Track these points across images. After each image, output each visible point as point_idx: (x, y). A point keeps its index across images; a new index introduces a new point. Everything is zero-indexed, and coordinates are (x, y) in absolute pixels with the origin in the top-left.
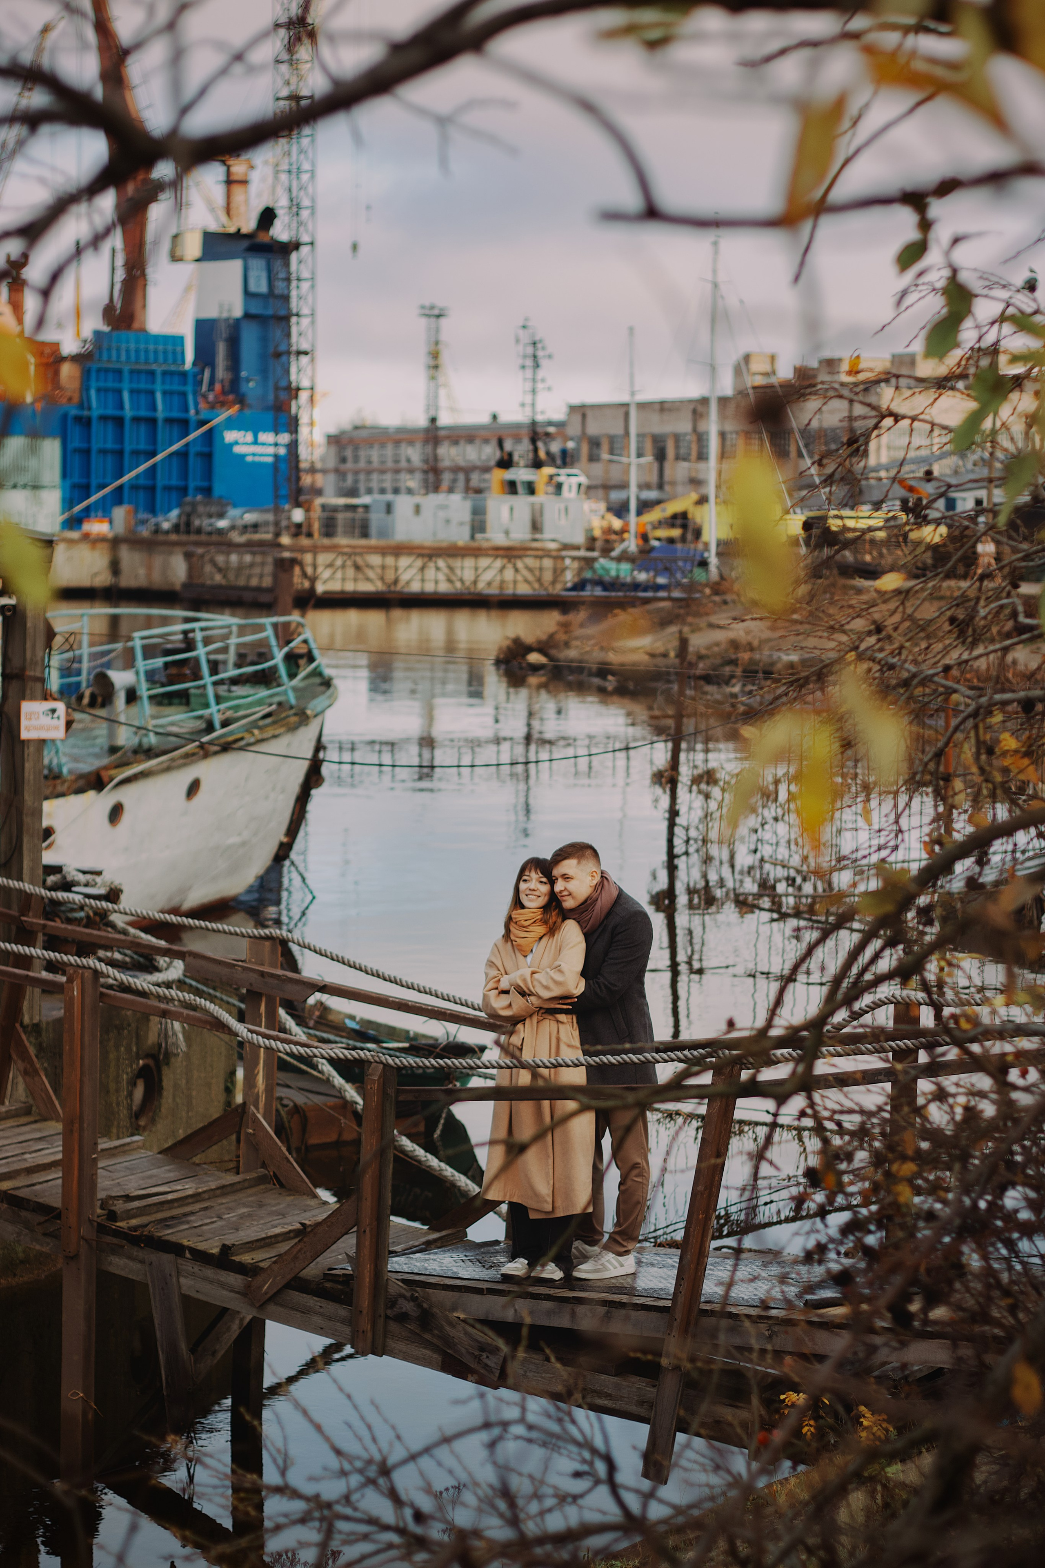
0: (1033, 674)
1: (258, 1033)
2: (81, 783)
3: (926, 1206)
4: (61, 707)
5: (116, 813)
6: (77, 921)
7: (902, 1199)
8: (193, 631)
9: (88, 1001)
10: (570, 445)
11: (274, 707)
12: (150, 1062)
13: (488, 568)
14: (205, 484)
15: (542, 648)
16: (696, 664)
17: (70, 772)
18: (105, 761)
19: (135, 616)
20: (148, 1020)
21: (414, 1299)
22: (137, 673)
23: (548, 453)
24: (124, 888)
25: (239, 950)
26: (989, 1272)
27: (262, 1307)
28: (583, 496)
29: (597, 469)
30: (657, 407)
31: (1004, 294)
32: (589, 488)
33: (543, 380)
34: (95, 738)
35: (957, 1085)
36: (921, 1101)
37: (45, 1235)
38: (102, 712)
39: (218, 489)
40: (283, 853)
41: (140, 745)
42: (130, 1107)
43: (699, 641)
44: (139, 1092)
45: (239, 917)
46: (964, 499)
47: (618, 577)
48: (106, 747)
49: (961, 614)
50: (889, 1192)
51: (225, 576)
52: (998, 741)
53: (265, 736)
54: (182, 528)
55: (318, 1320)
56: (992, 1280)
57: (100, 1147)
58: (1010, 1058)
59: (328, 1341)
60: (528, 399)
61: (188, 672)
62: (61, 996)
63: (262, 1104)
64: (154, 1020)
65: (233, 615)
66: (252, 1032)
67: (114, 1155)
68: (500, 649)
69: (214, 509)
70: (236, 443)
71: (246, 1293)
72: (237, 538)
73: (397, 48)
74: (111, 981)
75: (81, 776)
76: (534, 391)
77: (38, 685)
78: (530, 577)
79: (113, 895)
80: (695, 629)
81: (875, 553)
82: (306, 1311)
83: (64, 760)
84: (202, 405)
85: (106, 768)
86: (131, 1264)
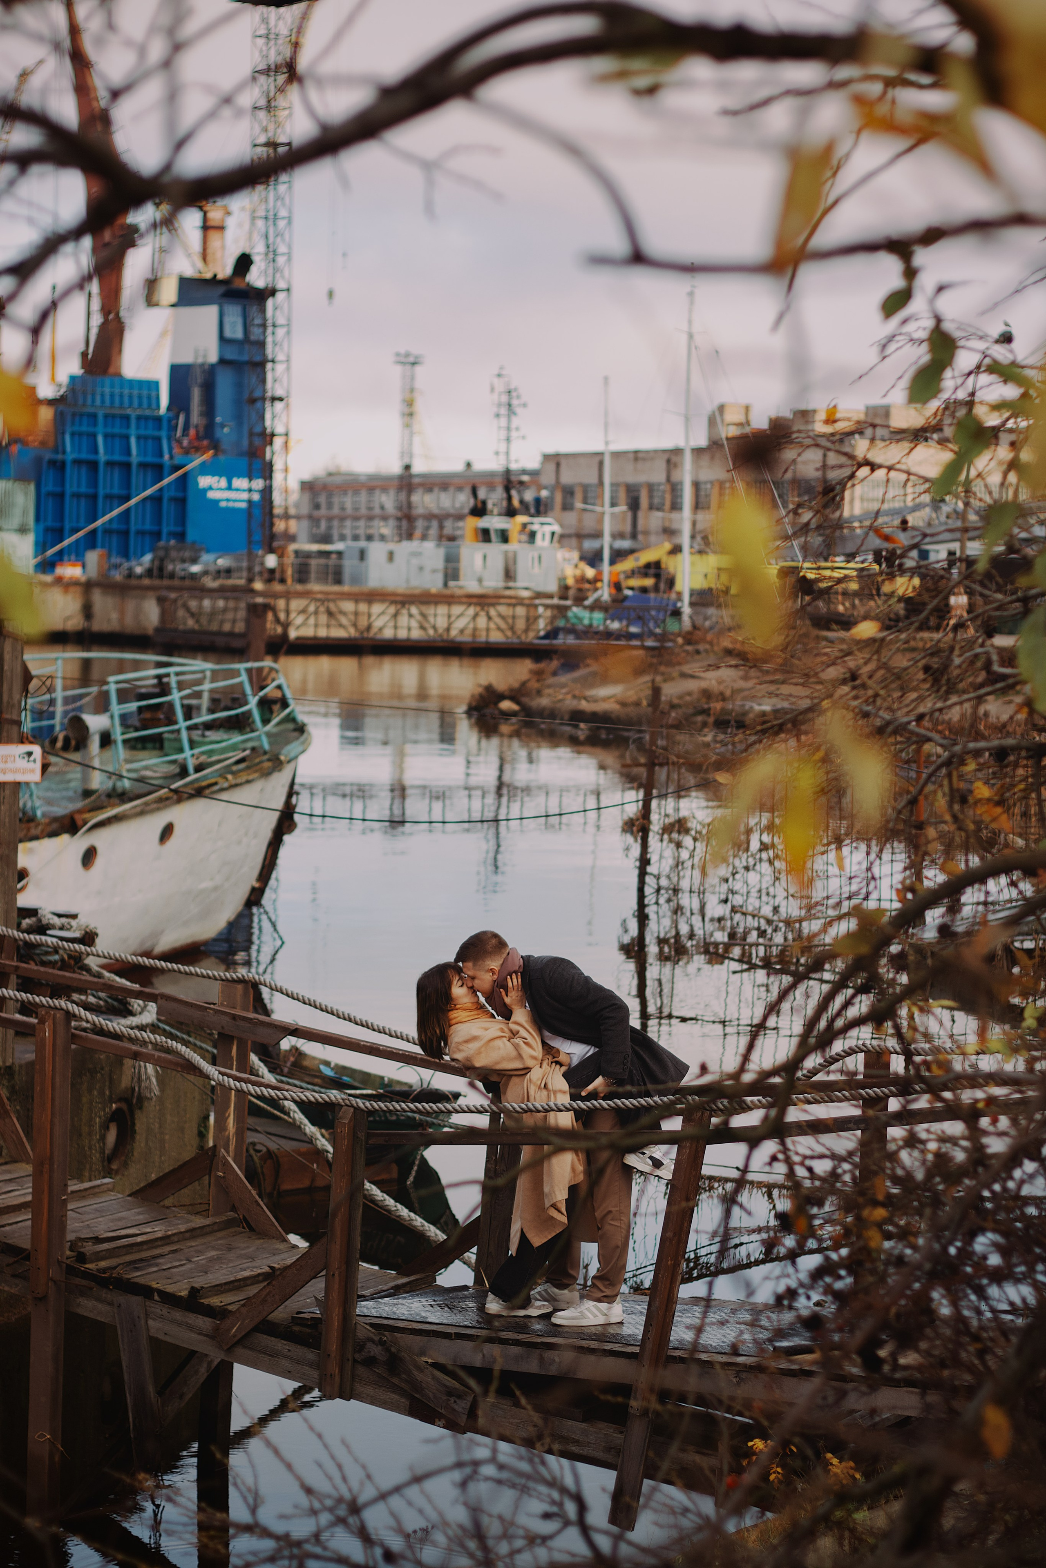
0: (1004, 726)
1: (229, 1076)
2: (55, 826)
3: (896, 1252)
4: (37, 750)
5: (89, 857)
6: (52, 964)
7: (873, 1244)
8: (168, 675)
9: (59, 1042)
10: (544, 493)
11: (247, 752)
12: (124, 1106)
13: (461, 615)
14: (179, 529)
15: (513, 696)
16: (669, 713)
17: (44, 815)
18: (79, 805)
19: (107, 660)
20: (121, 1064)
21: (382, 1343)
22: (112, 717)
23: (522, 502)
24: (98, 931)
25: (212, 993)
26: (959, 1319)
27: (229, 1350)
28: (556, 544)
29: (571, 518)
30: (631, 456)
31: (981, 345)
32: (562, 536)
33: (517, 429)
34: (69, 781)
35: (928, 1131)
36: (892, 1147)
37: (14, 1276)
38: (76, 756)
39: (191, 536)
40: (255, 898)
41: (114, 788)
42: (102, 1151)
43: (671, 690)
44: (112, 1136)
45: (211, 961)
46: (937, 551)
47: (591, 626)
48: (80, 791)
49: (935, 662)
50: (859, 1236)
51: (197, 621)
52: (971, 792)
53: (239, 781)
54: (155, 572)
55: (285, 1363)
56: (961, 1326)
57: (70, 1189)
58: (981, 1105)
59: (297, 1385)
60: (503, 447)
61: (162, 716)
62: (33, 1039)
63: (232, 1148)
64: (128, 1062)
65: (205, 660)
66: (223, 1074)
67: (84, 1198)
68: (473, 696)
69: (187, 554)
70: (210, 488)
71: (214, 1336)
72: (210, 583)
73: (387, 93)
74: (84, 1024)
75: (55, 819)
76: (508, 440)
77: (15, 728)
78: (503, 625)
79: (89, 938)
80: (668, 679)
81: (847, 604)
82: (274, 1354)
83: (38, 803)
84: (176, 450)
85: (80, 811)
86: (100, 1306)
